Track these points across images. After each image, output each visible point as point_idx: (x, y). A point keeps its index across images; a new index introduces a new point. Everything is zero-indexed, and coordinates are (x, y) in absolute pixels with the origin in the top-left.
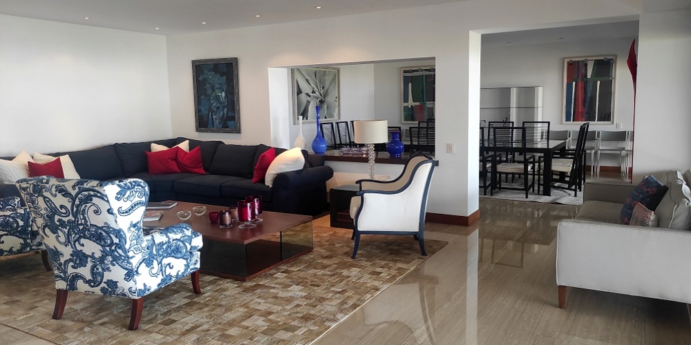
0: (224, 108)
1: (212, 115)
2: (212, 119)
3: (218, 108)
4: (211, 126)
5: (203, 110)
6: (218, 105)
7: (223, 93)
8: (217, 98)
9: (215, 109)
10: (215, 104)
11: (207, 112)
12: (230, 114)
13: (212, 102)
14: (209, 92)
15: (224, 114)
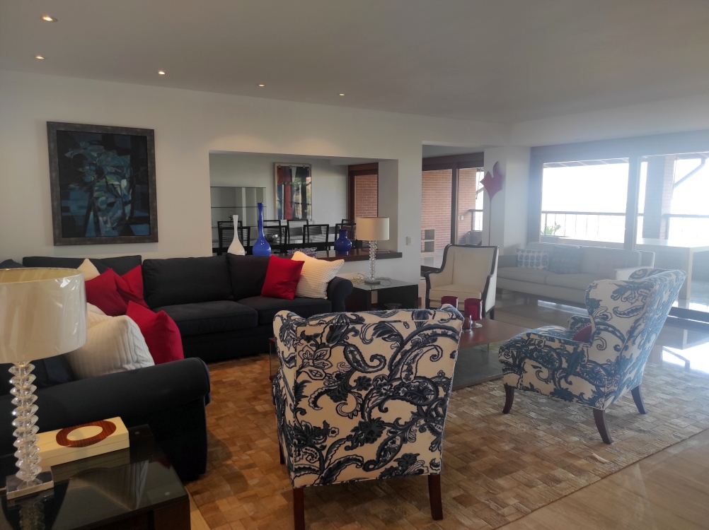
0: (125, 204)
1: (96, 216)
2: (97, 222)
3: (111, 205)
4: (93, 234)
5: (73, 207)
6: (112, 200)
7: (124, 183)
8: (111, 190)
9: (104, 207)
10: (104, 198)
11: (84, 211)
12: (137, 213)
13: (96, 194)
14: (91, 177)
15: (124, 213)
